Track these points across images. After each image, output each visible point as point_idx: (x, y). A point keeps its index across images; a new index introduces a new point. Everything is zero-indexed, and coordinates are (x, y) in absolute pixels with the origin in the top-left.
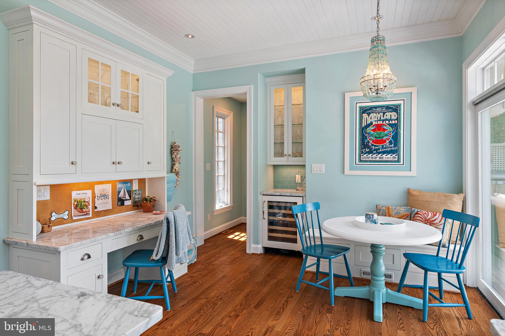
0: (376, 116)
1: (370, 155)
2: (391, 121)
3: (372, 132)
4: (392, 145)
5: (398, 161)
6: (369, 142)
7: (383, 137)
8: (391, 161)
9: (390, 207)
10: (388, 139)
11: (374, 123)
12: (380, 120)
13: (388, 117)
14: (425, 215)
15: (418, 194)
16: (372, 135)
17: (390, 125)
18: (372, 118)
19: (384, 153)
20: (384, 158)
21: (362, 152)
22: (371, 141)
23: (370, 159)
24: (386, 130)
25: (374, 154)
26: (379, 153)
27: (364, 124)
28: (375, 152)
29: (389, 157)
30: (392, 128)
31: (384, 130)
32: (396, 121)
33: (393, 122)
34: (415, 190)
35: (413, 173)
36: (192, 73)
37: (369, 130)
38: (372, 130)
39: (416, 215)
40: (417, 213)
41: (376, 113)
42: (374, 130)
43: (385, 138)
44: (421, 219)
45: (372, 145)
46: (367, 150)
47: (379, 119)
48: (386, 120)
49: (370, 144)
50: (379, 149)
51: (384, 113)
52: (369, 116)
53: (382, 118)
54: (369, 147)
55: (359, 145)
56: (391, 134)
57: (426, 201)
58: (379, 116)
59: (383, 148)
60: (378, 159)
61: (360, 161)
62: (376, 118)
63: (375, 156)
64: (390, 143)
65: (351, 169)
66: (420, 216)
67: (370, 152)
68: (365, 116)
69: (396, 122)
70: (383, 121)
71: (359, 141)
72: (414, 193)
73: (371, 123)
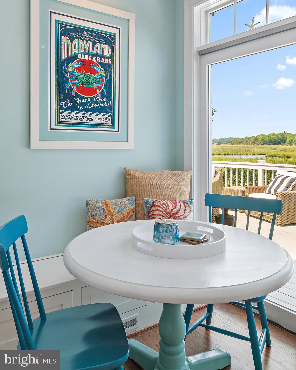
0: (83, 45)
1: (73, 114)
2: (103, 59)
3: (77, 73)
4: (105, 99)
5: (112, 125)
6: (71, 89)
7: (92, 83)
8: (104, 125)
9: (108, 201)
10: (100, 88)
11: (80, 57)
12: (88, 54)
13: (100, 52)
14: (164, 205)
15: (142, 175)
16: (76, 79)
17: (102, 65)
18: (77, 47)
19: (93, 110)
20: (94, 119)
21: (61, 108)
22: (75, 89)
23: (73, 120)
24: (97, 72)
25: (80, 111)
26: (87, 111)
27: (64, 56)
28: (81, 108)
29: (97, 118)
30: (105, 70)
31: (95, 72)
32: (110, 60)
33: (106, 61)
34: (135, 171)
35: (131, 144)
37: (73, 66)
38: (77, 69)
39: (153, 208)
40: (153, 205)
41: (83, 40)
42: (78, 69)
43: (95, 86)
44: (161, 213)
45: (77, 95)
46: (69, 104)
47: (87, 51)
48: (97, 55)
49: (74, 94)
50: (86, 103)
51: (94, 44)
52: (72, 42)
53: (91, 51)
54: (72, 99)
55: (57, 94)
56: (103, 80)
57: (157, 185)
58: (87, 46)
59: (92, 103)
60: (85, 121)
61: (58, 123)
62: (83, 49)
63: (80, 114)
64: (102, 94)
65: (42, 138)
66: (158, 208)
67: (74, 108)
68: (65, 39)
69: (110, 63)
70: (93, 55)
71: (57, 86)
72: (137, 174)
73: (75, 56)
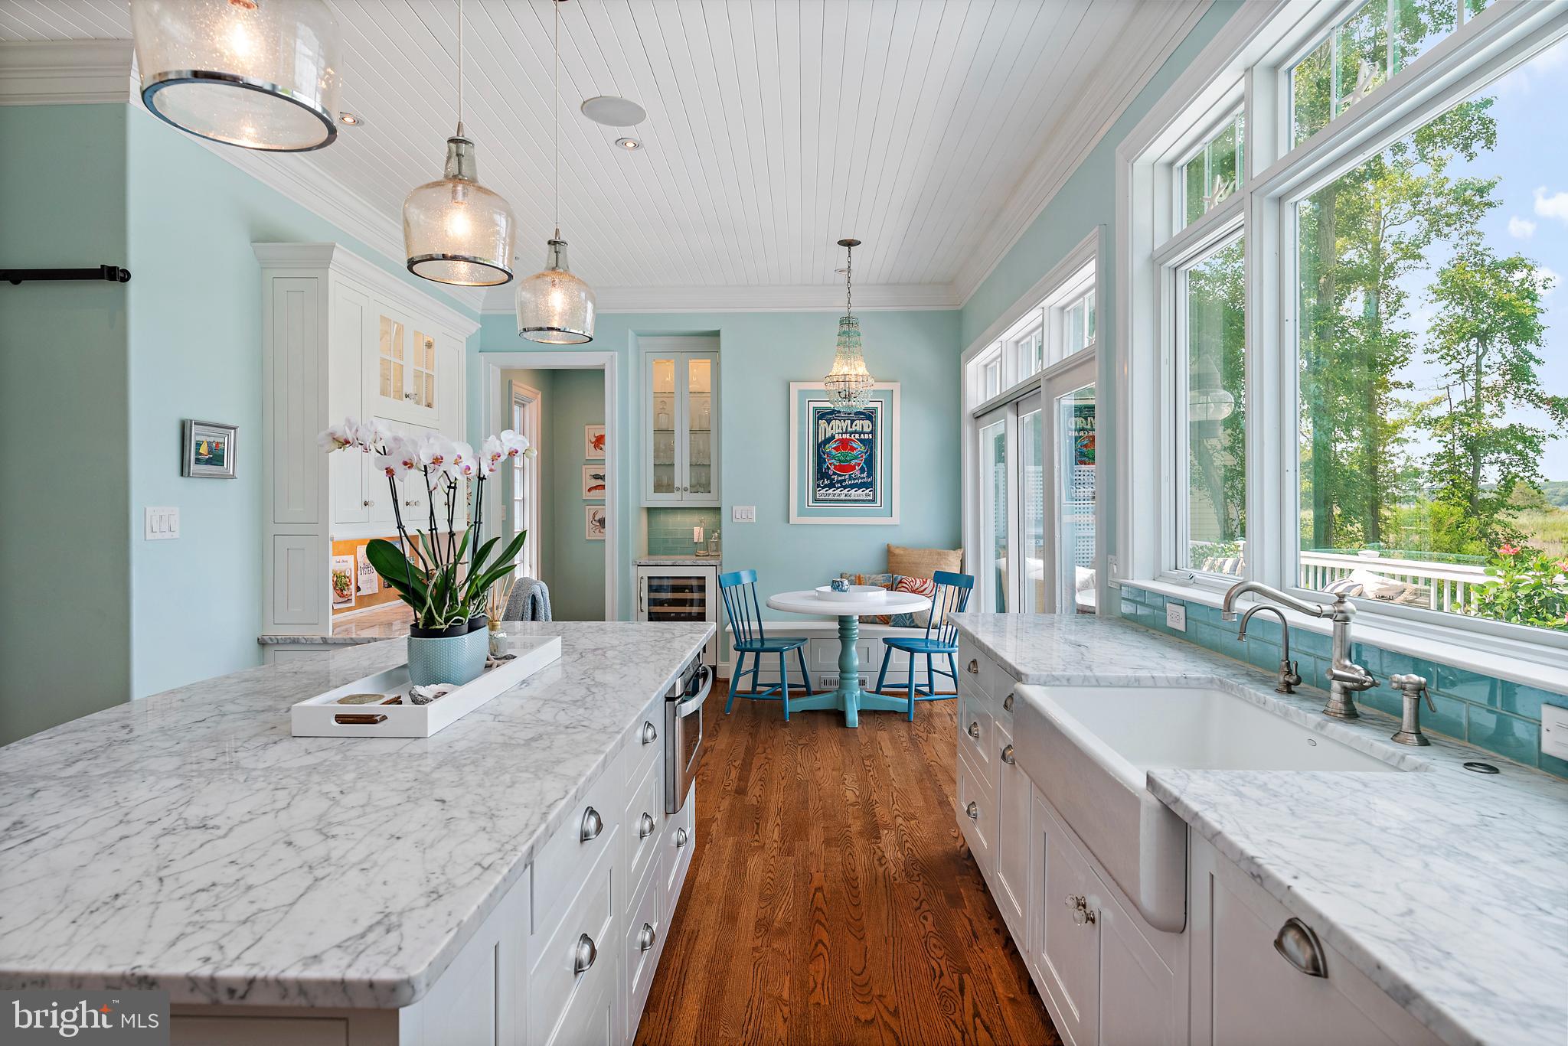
0: (840, 425)
1: (831, 491)
2: (862, 435)
3: (834, 452)
4: (865, 475)
5: (874, 501)
6: (828, 468)
7: (851, 460)
8: (863, 501)
9: (862, 576)
10: (859, 464)
11: (837, 437)
12: (846, 433)
13: (859, 429)
14: (912, 583)
15: (902, 552)
16: (834, 458)
17: (861, 441)
18: (834, 428)
19: (852, 486)
20: (852, 495)
21: (819, 486)
22: (832, 467)
23: (831, 497)
24: (855, 449)
25: (838, 488)
26: (845, 488)
27: (821, 438)
28: (839, 485)
29: (860, 494)
30: (865, 446)
31: (853, 449)
32: (870, 435)
33: (866, 436)
34: (898, 547)
35: (896, 519)
36: (480, 313)
37: (830, 447)
38: (834, 448)
39: (900, 585)
40: (901, 582)
41: (840, 420)
42: (836, 449)
43: (853, 463)
44: (906, 590)
45: (834, 474)
46: (826, 482)
47: (844, 430)
48: (856, 432)
49: (831, 472)
50: (845, 480)
51: (852, 421)
52: (829, 424)
53: (849, 429)
54: (829, 477)
55: (814, 473)
56: (862, 456)
57: (914, 563)
58: (844, 425)
59: (850, 480)
60: (843, 497)
61: (816, 500)
62: (840, 428)
63: (838, 491)
64: (862, 470)
65: (800, 514)
66: (905, 585)
67: (831, 486)
68: (823, 423)
69: (871, 437)
70: (851, 433)
71: (814, 467)
72: (897, 551)
73: (833, 437)
